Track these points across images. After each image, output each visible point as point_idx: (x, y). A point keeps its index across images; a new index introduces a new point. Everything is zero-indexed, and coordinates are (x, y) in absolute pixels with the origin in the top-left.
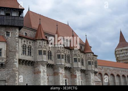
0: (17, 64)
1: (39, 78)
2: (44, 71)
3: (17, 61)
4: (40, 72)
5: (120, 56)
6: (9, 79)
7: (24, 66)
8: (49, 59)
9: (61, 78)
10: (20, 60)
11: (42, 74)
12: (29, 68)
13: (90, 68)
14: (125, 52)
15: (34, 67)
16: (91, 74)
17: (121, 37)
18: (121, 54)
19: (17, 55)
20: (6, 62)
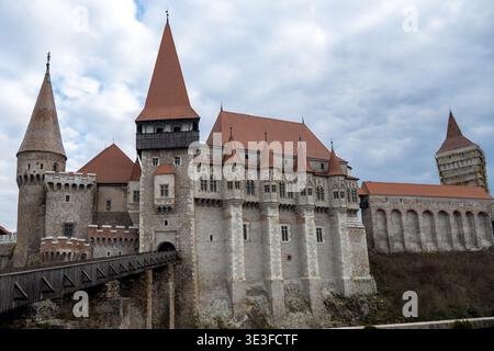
0: (192, 206)
1: (230, 226)
2: (237, 215)
3: (193, 201)
4: (231, 217)
5: (447, 168)
6: (181, 229)
7: (206, 207)
8: (248, 193)
9: (270, 225)
10: (196, 200)
11: (233, 220)
12: (215, 210)
13: (336, 203)
14: (458, 159)
15: (224, 209)
16: (339, 215)
17: (450, 126)
18: (449, 164)
19: (192, 192)
20: (176, 204)
